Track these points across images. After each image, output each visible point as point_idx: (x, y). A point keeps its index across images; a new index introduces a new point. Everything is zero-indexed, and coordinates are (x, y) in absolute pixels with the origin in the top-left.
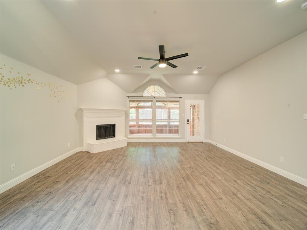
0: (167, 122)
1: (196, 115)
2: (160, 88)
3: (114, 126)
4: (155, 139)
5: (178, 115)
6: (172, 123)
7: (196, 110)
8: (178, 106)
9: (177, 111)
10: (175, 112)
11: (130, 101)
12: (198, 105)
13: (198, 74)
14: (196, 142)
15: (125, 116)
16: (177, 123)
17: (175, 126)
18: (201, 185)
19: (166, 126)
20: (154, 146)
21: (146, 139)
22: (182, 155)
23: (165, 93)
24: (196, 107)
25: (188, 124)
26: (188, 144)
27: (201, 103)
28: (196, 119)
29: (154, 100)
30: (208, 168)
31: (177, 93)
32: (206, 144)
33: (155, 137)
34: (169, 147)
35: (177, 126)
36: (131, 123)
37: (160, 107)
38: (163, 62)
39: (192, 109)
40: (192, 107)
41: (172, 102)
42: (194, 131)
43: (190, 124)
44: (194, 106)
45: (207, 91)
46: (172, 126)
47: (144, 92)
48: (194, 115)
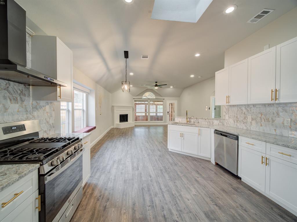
2: (152, 94)
3: (127, 115)
5: (163, 109)
6: (158, 114)
7: (173, 106)
8: (162, 103)
9: (162, 107)
11: (135, 101)
12: (174, 103)
13: (173, 88)
16: (162, 114)
17: (161, 116)
23: (155, 97)
25: (168, 114)
27: (175, 102)
28: (173, 111)
29: (149, 100)
31: (162, 97)
33: (150, 122)
35: (162, 116)
37: (152, 104)
39: (171, 106)
40: (171, 104)
41: (159, 101)
42: (172, 118)
43: (170, 114)
44: (172, 104)
45: (178, 96)
46: (159, 116)
47: (142, 96)
48: (172, 109)
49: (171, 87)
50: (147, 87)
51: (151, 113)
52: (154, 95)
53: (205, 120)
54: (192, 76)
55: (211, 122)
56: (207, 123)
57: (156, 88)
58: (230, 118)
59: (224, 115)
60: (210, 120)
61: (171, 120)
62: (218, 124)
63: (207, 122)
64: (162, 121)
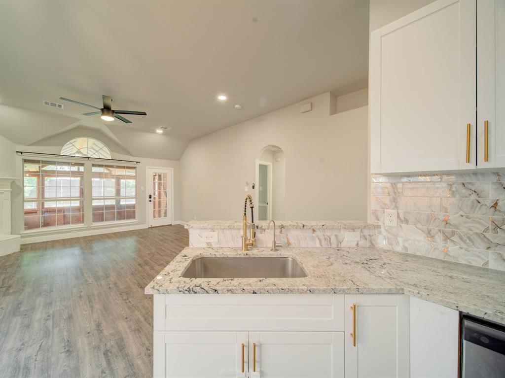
0: (114, 200)
1: (162, 188)
2: (100, 144)
4: (89, 230)
5: (135, 188)
6: (123, 203)
7: (162, 182)
8: (134, 174)
9: (132, 182)
10: (129, 183)
11: (26, 161)
12: (165, 174)
13: (163, 134)
14: (162, 226)
15: (11, 192)
16: (133, 202)
17: (129, 206)
18: (161, 265)
19: (112, 207)
20: (88, 240)
21: (70, 232)
22: (140, 244)
23: (109, 153)
24: (162, 177)
25: (150, 201)
26: (150, 230)
27: (169, 172)
28: (163, 194)
29: (88, 163)
30: (172, 250)
31: (132, 155)
32: (175, 226)
33: (90, 227)
34: (118, 237)
35: (133, 206)
36: (29, 206)
37: (100, 175)
38: (108, 114)
39: (156, 180)
40: (157, 177)
41: (123, 167)
42: (160, 211)
43: (154, 202)
44: (160, 176)
45: (176, 157)
46: (124, 206)
47: (63, 146)
48: (159, 189)
49: (160, 131)
50: (77, 120)
51: (96, 201)
52: (106, 149)
53: (314, 231)
54: (222, 98)
55: (333, 237)
56: (321, 243)
57: (108, 118)
58: (407, 222)
59: (375, 213)
60: (328, 233)
61: (157, 215)
62: (357, 245)
63: (320, 241)
64: (134, 217)
